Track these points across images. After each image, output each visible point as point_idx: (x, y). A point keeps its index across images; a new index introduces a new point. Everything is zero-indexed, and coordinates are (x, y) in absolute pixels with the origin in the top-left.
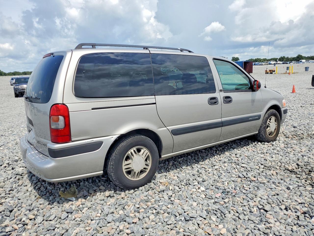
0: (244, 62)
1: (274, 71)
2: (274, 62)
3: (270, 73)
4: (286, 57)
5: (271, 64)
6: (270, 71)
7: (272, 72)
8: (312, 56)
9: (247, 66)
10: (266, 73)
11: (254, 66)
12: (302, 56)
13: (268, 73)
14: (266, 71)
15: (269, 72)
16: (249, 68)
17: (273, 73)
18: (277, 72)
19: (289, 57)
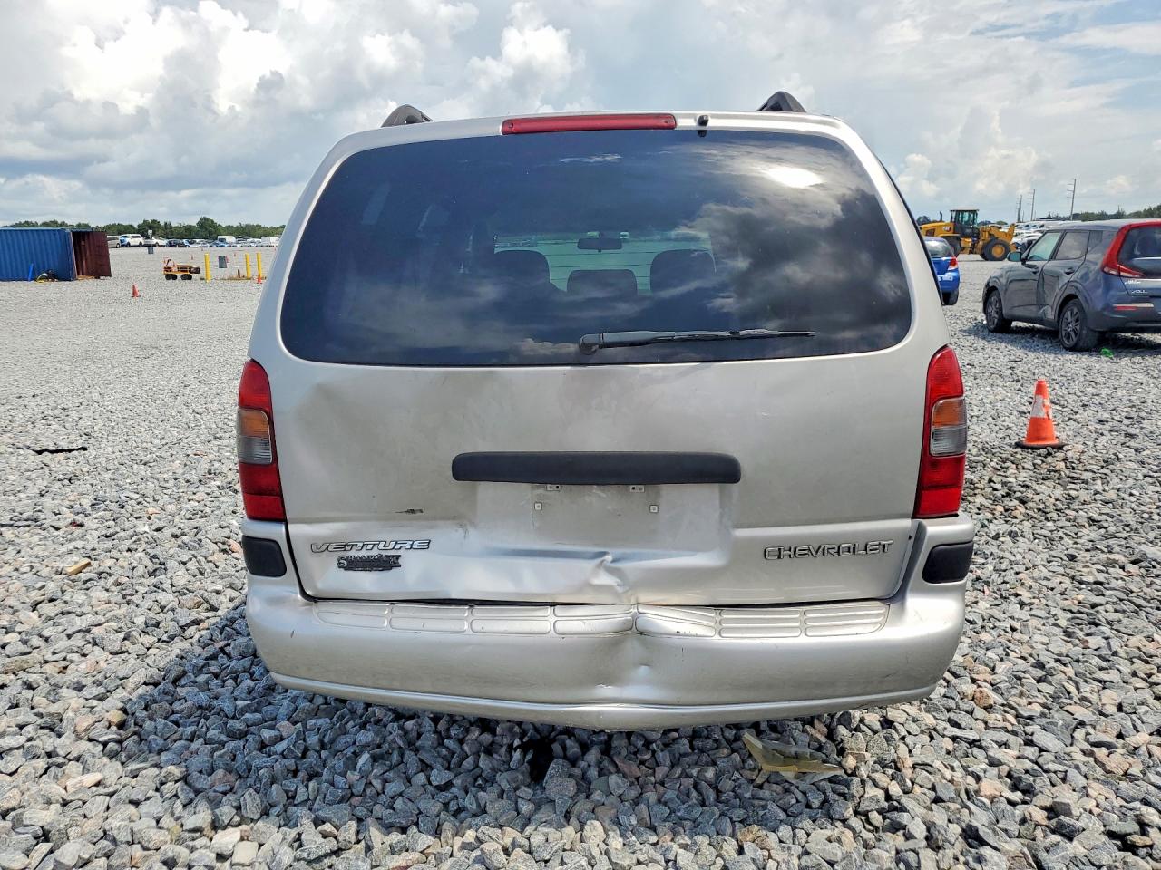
0: (74, 233)
1: (197, 271)
2: (139, 237)
3: (184, 278)
4: (163, 224)
5: (128, 245)
6: (182, 268)
7: (188, 273)
8: (244, 223)
9: (82, 247)
10: (168, 277)
11: (111, 251)
12: (215, 221)
13: (174, 277)
14: (167, 269)
15: (179, 275)
16: (91, 255)
17: (194, 276)
18: (209, 276)
19: (174, 224)
